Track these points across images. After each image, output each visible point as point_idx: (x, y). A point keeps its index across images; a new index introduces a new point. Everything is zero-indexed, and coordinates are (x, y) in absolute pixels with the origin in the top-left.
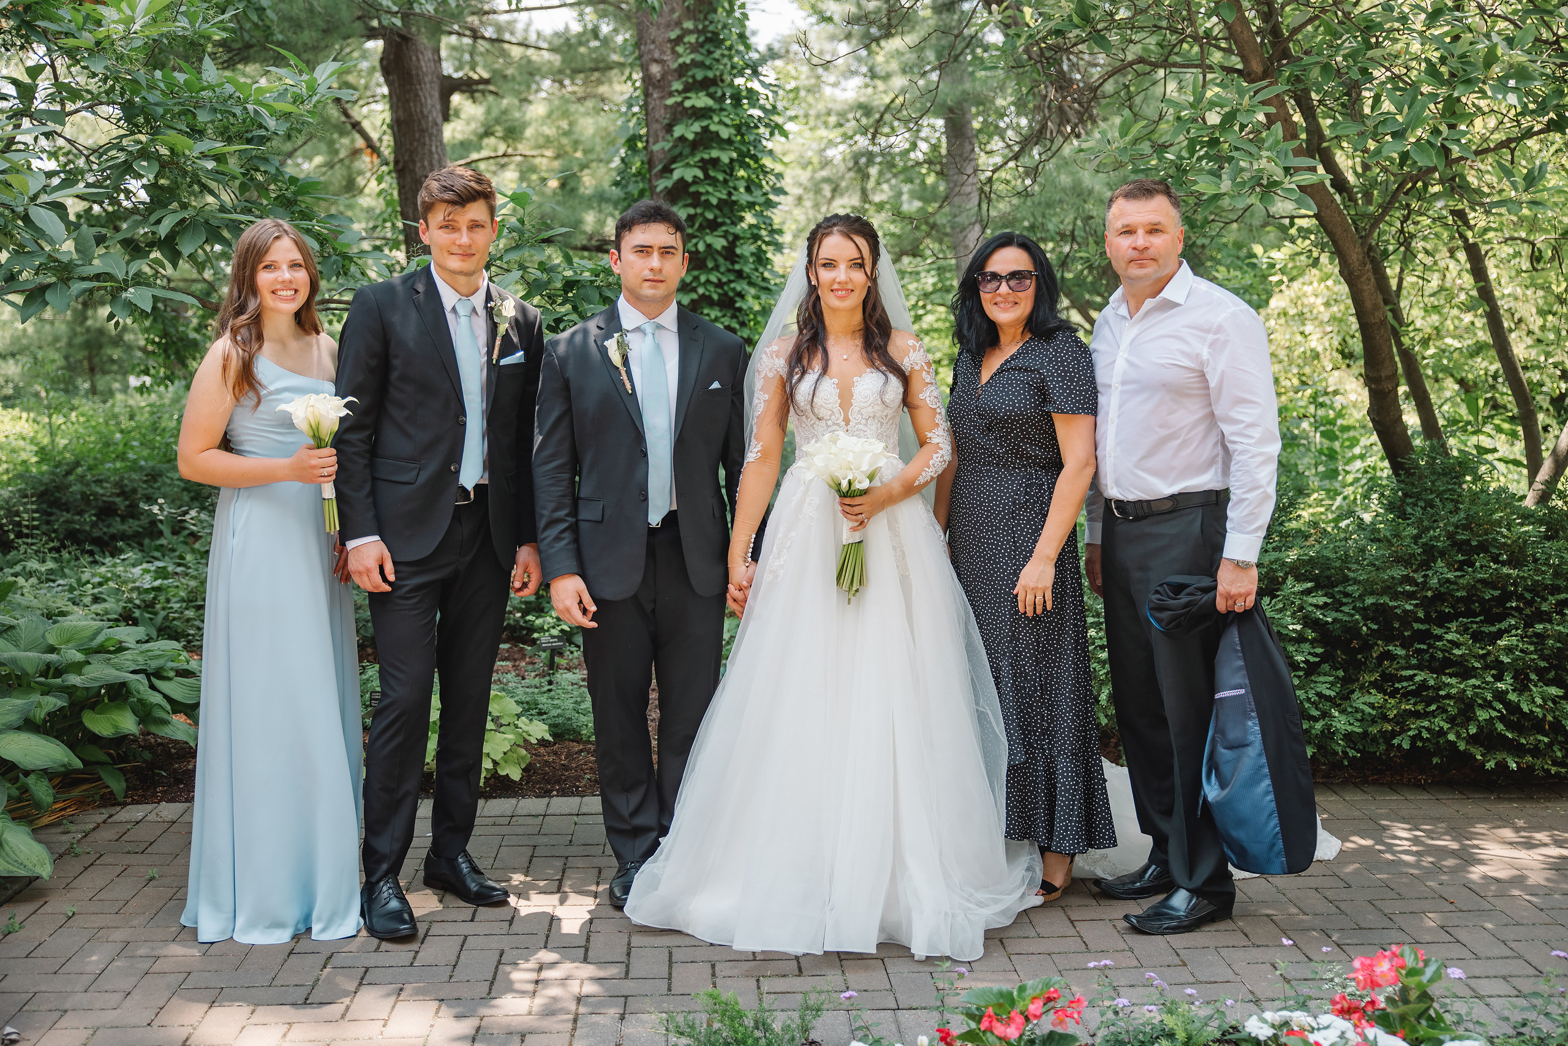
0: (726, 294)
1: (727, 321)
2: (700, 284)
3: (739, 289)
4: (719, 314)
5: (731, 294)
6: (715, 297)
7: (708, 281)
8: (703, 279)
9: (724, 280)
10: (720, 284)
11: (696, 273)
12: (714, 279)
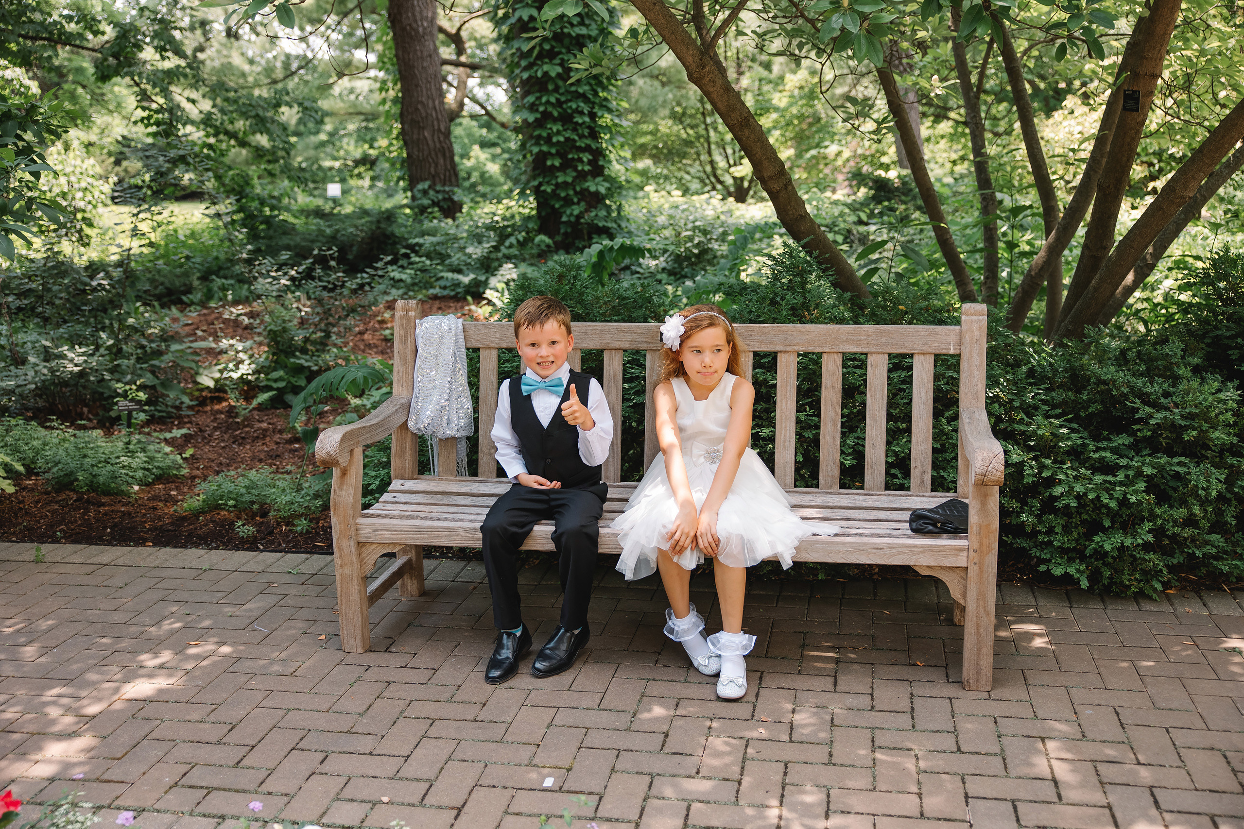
0: (565, 110)
1: (568, 134)
2: (541, 104)
3: (574, 106)
4: (561, 128)
5: (569, 111)
6: (556, 114)
7: (548, 102)
8: (544, 99)
9: (563, 99)
10: (559, 103)
11: (538, 95)
12: (553, 100)
